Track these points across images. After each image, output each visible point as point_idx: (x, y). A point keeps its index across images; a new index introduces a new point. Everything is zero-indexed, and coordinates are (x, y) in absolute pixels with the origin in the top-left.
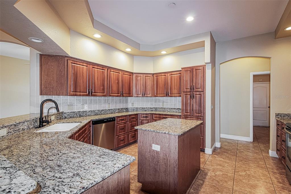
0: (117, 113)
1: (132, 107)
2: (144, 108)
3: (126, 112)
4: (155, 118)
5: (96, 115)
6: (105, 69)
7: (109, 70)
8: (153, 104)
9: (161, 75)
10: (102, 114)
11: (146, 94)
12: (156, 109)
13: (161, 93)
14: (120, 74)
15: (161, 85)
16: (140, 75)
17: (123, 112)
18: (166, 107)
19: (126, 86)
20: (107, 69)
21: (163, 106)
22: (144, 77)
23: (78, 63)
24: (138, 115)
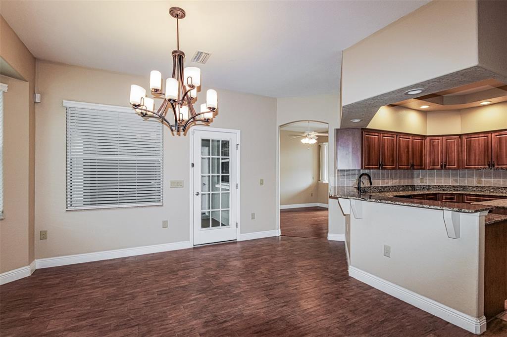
0: (401, 191)
1: (420, 184)
2: (442, 187)
3: (412, 190)
4: (467, 200)
5: (379, 192)
6: (394, 136)
7: (398, 137)
8: (457, 180)
9: (477, 136)
10: (385, 192)
11: (447, 165)
12: (464, 188)
13: (479, 162)
14: (410, 140)
15: (477, 151)
16: (437, 138)
17: (409, 190)
18: (485, 184)
19: (418, 154)
20: (396, 136)
21: (479, 183)
22: (444, 140)
23: (371, 134)
24: (438, 195)
